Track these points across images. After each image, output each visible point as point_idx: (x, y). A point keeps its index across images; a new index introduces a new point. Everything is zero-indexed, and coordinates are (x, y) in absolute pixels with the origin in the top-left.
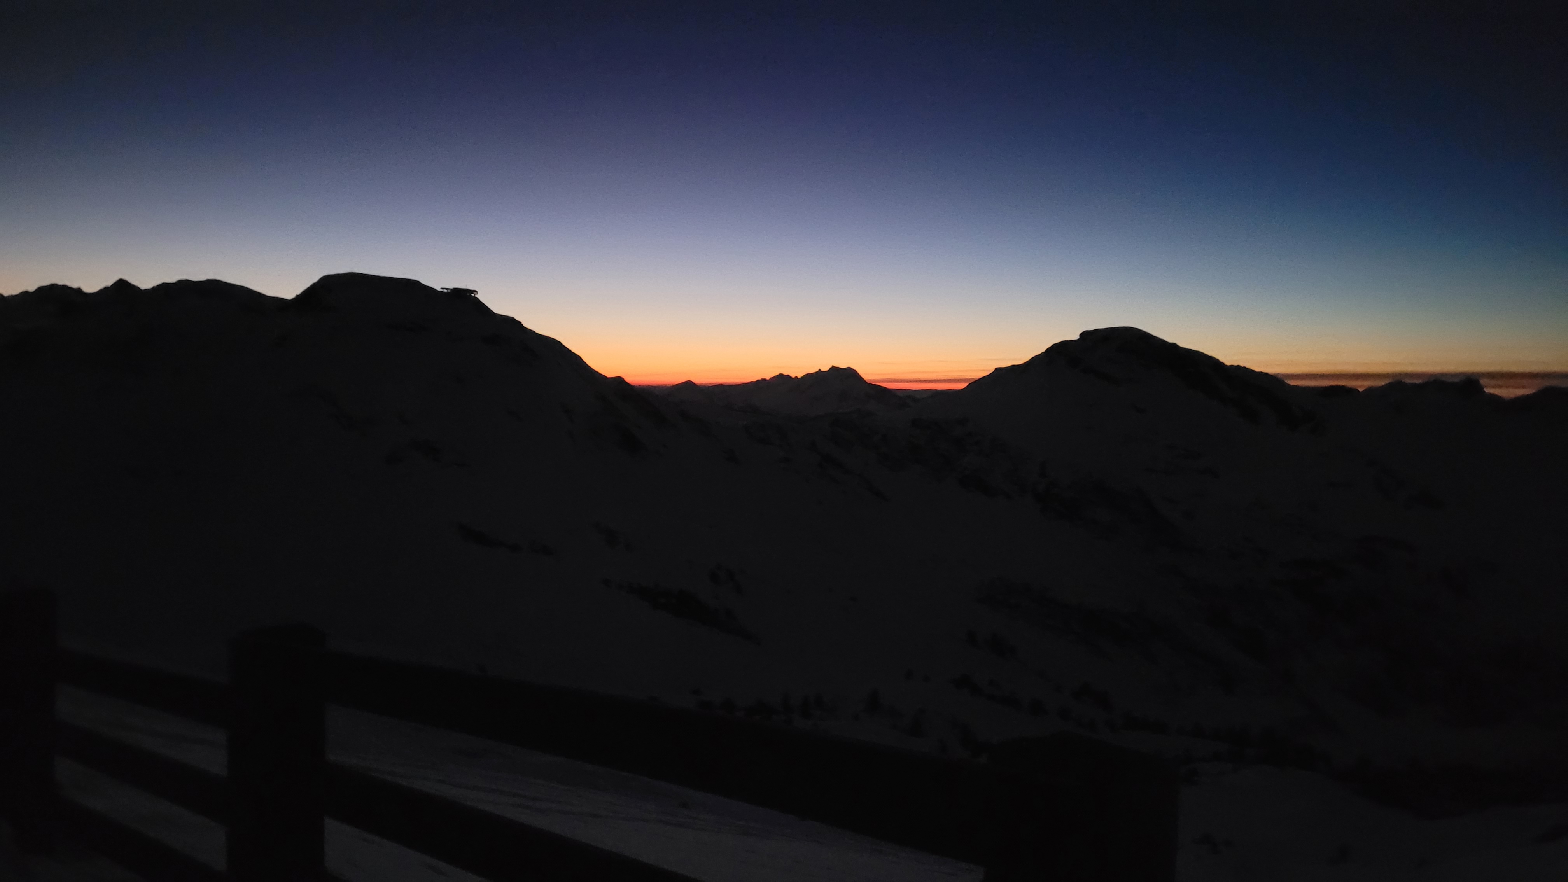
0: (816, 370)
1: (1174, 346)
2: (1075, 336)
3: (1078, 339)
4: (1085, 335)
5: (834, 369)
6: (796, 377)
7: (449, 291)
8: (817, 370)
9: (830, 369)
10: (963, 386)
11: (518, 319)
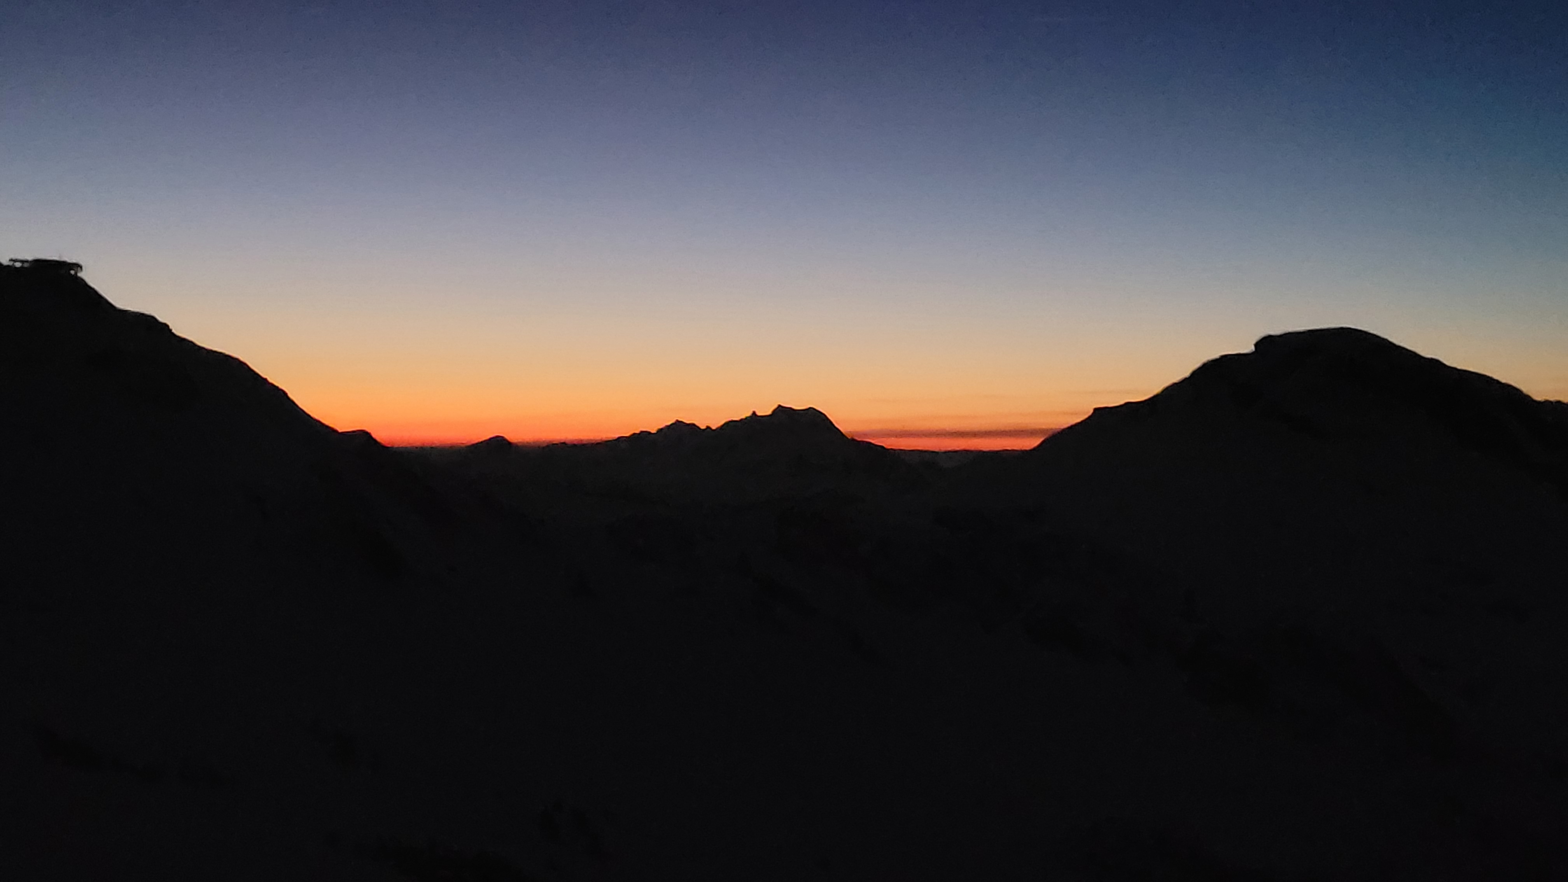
0: (747, 414)
1: (1435, 363)
2: (1248, 347)
3: (1252, 354)
4: (1266, 344)
5: (781, 410)
6: (708, 427)
7: (26, 265)
8: (749, 414)
9: (774, 411)
10: (1033, 443)
11: (161, 319)
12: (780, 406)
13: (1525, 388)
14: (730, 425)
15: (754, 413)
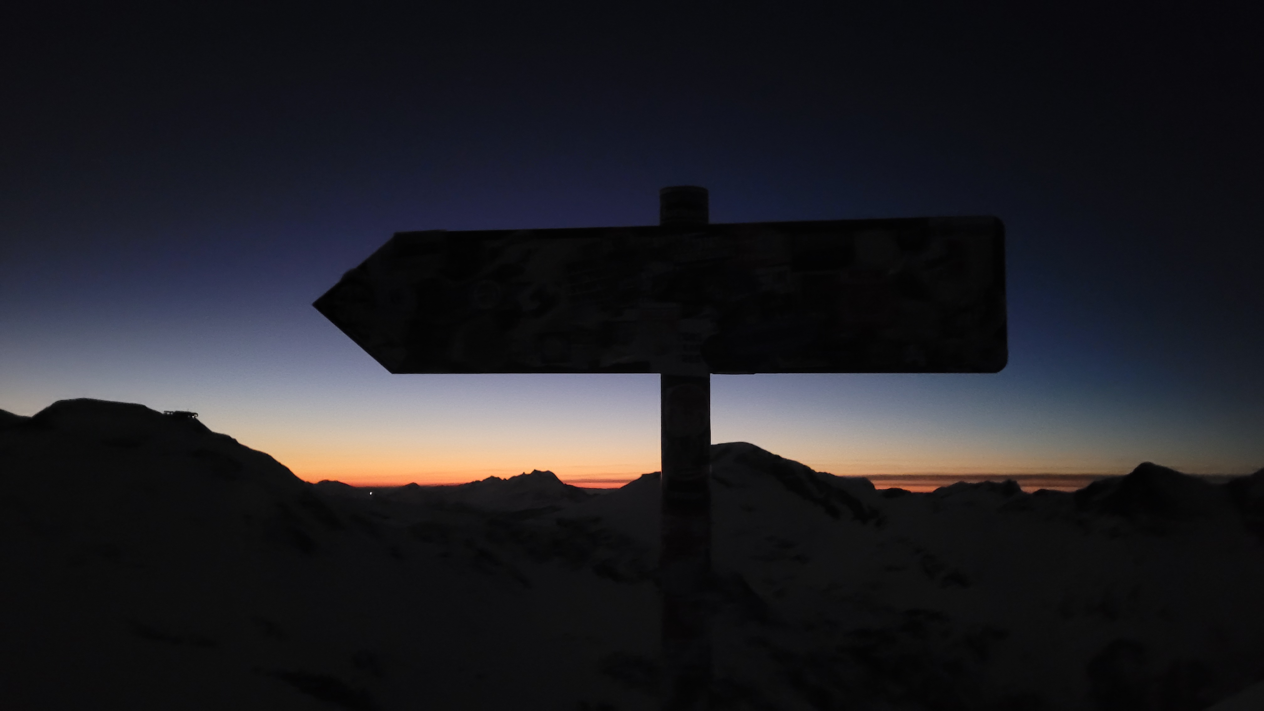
0: (521, 473)
1: (778, 457)
6: (505, 479)
7: (172, 414)
9: (533, 472)
11: (233, 436)
12: (535, 470)
13: (812, 468)
14: (513, 478)
15: (524, 473)
